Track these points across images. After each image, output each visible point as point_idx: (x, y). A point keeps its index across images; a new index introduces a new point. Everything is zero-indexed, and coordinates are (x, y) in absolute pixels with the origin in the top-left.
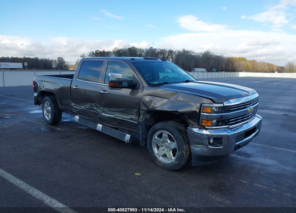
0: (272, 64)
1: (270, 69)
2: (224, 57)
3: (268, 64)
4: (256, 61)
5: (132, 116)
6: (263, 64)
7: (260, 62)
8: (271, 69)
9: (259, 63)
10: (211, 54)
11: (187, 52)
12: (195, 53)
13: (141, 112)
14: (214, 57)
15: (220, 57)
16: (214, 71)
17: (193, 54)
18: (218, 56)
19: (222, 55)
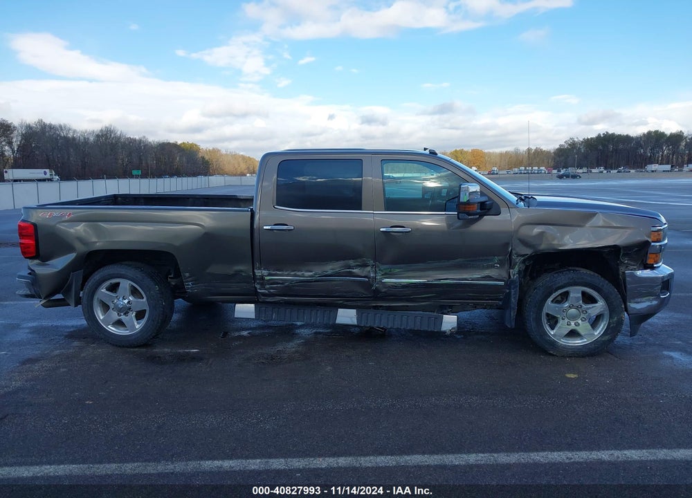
0: (251, 157)
1: (248, 168)
2: (150, 143)
3: (243, 157)
4: (219, 151)
5: (487, 273)
6: (235, 156)
7: (228, 153)
8: (251, 169)
9: (226, 154)
10: (119, 133)
11: (51, 127)
12: (75, 131)
13: (517, 260)
14: (125, 143)
15: (140, 141)
16: (137, 177)
17: (71, 134)
18: (135, 140)
19: (144, 137)
